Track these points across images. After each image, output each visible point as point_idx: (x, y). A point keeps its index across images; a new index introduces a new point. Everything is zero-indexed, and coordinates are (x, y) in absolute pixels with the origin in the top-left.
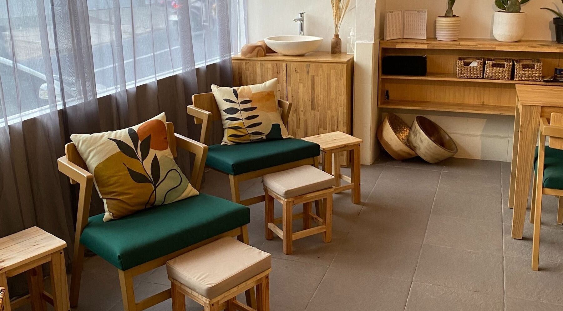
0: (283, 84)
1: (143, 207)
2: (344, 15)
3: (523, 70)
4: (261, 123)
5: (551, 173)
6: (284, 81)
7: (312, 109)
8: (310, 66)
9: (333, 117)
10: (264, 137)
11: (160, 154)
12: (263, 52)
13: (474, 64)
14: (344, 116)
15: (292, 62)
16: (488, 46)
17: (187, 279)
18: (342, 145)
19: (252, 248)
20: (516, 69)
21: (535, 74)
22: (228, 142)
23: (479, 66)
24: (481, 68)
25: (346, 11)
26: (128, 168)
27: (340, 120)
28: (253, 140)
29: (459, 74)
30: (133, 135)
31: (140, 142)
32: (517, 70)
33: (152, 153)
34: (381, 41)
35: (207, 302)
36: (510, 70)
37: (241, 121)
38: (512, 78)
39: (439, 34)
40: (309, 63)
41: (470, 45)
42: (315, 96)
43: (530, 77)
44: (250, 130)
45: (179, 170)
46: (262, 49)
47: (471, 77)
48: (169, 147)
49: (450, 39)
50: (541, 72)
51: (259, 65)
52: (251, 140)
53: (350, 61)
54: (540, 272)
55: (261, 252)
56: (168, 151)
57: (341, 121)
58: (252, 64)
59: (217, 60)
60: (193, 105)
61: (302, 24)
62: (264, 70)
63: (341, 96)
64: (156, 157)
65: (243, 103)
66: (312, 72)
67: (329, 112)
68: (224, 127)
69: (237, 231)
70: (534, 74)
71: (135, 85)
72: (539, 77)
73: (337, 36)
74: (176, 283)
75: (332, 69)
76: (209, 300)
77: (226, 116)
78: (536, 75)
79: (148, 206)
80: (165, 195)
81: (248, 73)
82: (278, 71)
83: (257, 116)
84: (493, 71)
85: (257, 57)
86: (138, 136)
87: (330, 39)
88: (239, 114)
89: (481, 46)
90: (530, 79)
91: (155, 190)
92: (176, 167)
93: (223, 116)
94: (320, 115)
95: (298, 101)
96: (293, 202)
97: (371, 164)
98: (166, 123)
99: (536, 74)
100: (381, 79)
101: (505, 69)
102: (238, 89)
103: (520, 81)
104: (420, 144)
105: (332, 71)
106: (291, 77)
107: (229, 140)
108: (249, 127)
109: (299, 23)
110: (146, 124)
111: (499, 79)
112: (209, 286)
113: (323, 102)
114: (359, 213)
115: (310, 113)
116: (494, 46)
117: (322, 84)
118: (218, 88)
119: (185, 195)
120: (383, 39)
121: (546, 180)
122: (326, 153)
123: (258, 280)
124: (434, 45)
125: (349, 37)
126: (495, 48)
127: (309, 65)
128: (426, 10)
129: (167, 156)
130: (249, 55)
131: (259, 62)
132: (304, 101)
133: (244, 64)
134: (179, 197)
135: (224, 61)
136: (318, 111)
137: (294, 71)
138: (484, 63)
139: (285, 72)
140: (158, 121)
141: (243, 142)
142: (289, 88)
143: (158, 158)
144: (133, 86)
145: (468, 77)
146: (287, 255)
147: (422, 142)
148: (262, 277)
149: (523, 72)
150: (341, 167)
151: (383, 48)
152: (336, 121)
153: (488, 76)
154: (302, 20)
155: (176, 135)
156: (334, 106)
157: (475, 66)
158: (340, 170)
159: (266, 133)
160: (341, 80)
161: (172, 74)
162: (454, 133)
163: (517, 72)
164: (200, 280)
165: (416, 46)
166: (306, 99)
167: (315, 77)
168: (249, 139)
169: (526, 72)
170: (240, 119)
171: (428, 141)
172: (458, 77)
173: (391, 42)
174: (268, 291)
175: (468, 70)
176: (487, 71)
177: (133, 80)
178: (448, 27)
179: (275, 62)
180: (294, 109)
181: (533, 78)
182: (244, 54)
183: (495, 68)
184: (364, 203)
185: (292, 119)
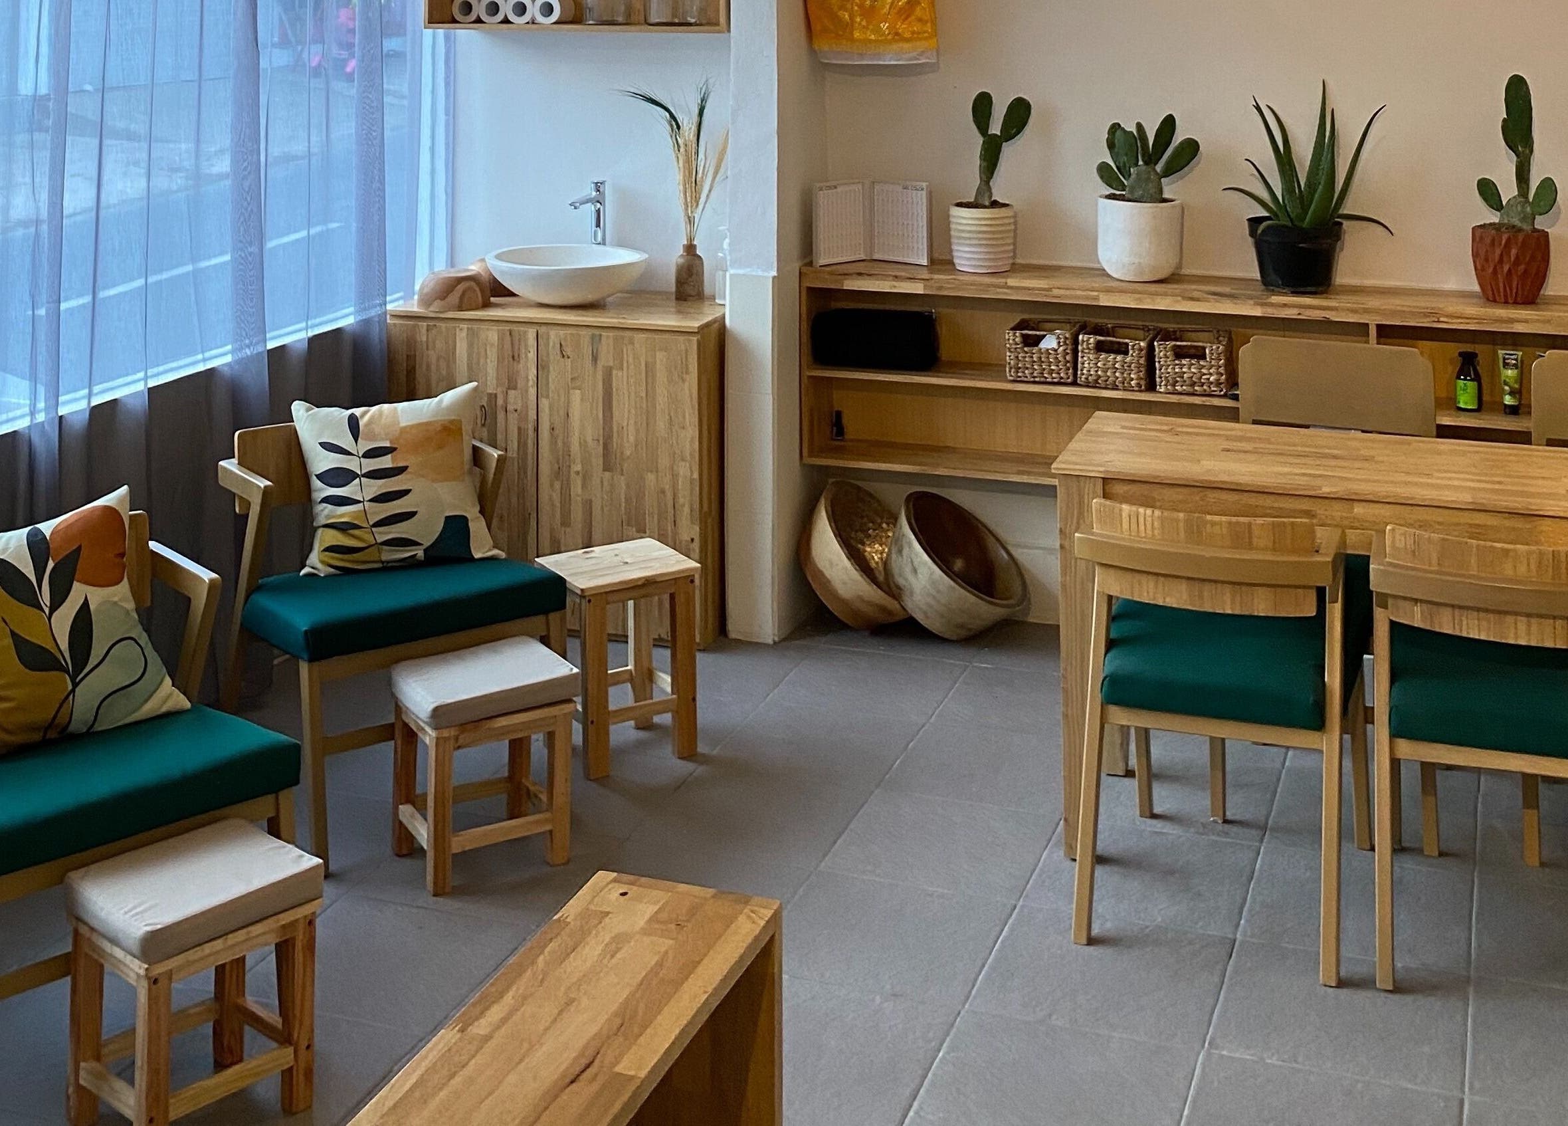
0: (527, 391)
1: (37, 737)
2: (710, 191)
3: (1177, 362)
4: (413, 514)
5: (1121, 662)
6: (531, 383)
7: (606, 467)
8: (600, 339)
9: (663, 492)
10: (420, 553)
11: (97, 596)
12: (479, 295)
13: (1049, 342)
14: (692, 490)
15: (555, 328)
16: (1079, 293)
17: (103, 914)
18: (640, 579)
19: (284, 847)
20: (1157, 360)
21: (1208, 376)
22: (319, 566)
23: (1061, 348)
24: (1068, 354)
25: (717, 179)
26: (12, 632)
27: (681, 500)
28: (388, 562)
29: (1013, 370)
30: (38, 547)
31: (51, 564)
32: (1159, 362)
33: (79, 592)
34: (804, 270)
35: (142, 972)
36: (1142, 361)
37: (359, 507)
38: (1151, 387)
39: (959, 254)
40: (597, 332)
41: (1033, 289)
42: (615, 429)
43: (1195, 383)
44: (380, 533)
45: (144, 639)
46: (477, 289)
47: (1042, 379)
48: (126, 579)
49: (990, 267)
50: (1222, 370)
51: (464, 334)
52: (383, 562)
53: (716, 325)
54: (1091, 948)
55: (302, 856)
56: (124, 588)
57: (683, 505)
58: (444, 330)
59: (345, 319)
60: (235, 461)
61: (598, 211)
62: (475, 350)
63: (684, 428)
64: (86, 604)
65: (371, 454)
66: (606, 359)
67: (651, 477)
68: (315, 524)
69: (265, 805)
70: (1205, 374)
71: (89, 402)
72: (1218, 383)
73: (690, 249)
74: (83, 930)
75: (661, 350)
76: (146, 966)
77: (322, 491)
78: (1212, 379)
79: (52, 735)
80: (97, 705)
81: (432, 356)
82: (513, 352)
83: (406, 492)
84: (1099, 364)
85: (460, 309)
86: (48, 548)
87: (675, 256)
88: (356, 485)
89: (1062, 292)
90: (1196, 388)
91: (73, 691)
92: (138, 632)
93: (315, 491)
94: (628, 486)
95: (567, 445)
96: (457, 739)
97: (776, 639)
98: (126, 514)
99: (1211, 374)
100: (810, 377)
101: (1128, 359)
102: (365, 413)
103: (1169, 393)
104: (911, 577)
105: (660, 355)
106: (548, 371)
107: (322, 562)
108: (378, 524)
109: (590, 208)
110: (76, 518)
111: (1115, 388)
112: (149, 928)
113: (636, 446)
114: (681, 785)
115: (599, 481)
116: (1096, 294)
117: (633, 394)
118: (308, 410)
119: (150, 708)
120: (810, 264)
121: (1105, 682)
122: (589, 601)
123: (283, 926)
124: (943, 283)
125: (720, 255)
126: (1096, 298)
127: (598, 338)
128: (924, 185)
129: (115, 603)
130: (437, 305)
131: (465, 326)
132: (583, 444)
133: (424, 331)
134: (134, 712)
135: (367, 322)
136: (622, 475)
137: (559, 352)
138: (1076, 342)
139: (532, 355)
140: (109, 511)
141: (359, 567)
142: (544, 403)
143: (92, 607)
144: (83, 405)
145: (1037, 379)
146: (435, 895)
147: (915, 571)
148: (297, 921)
149: (1177, 370)
150: (654, 645)
151: (810, 289)
152: (670, 504)
153: (1087, 379)
154: (598, 202)
155: (153, 545)
156: (664, 461)
157: (1051, 349)
158: (650, 655)
159: (427, 544)
160: (684, 381)
161: (201, 368)
162: (1026, 547)
163: (1160, 370)
164: (133, 916)
165: (895, 287)
166: (589, 439)
167: (614, 372)
168: (376, 559)
169: (1184, 370)
170: (359, 502)
171: (929, 568)
172: (1011, 378)
173: (831, 273)
174: (313, 962)
175: (1035, 359)
176: (1083, 364)
177: (83, 388)
178: (975, 236)
179: (507, 327)
180: (556, 466)
181: (1205, 387)
182: (426, 301)
183: (1103, 356)
184: (704, 755)
185: (551, 499)
